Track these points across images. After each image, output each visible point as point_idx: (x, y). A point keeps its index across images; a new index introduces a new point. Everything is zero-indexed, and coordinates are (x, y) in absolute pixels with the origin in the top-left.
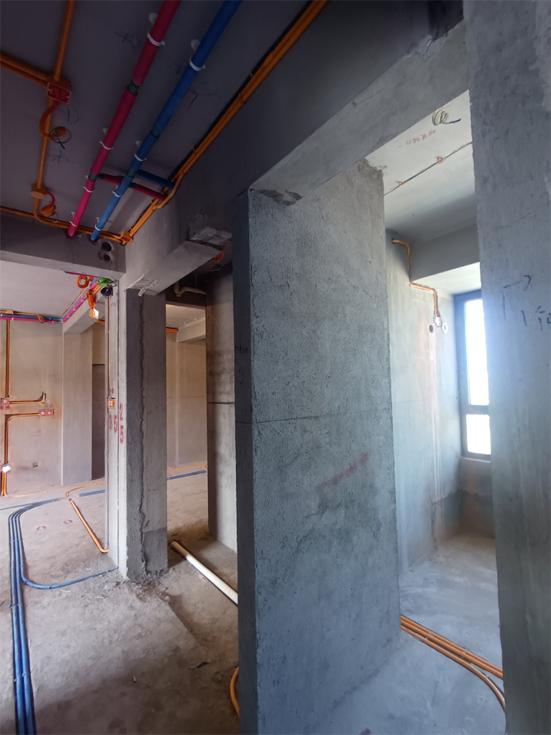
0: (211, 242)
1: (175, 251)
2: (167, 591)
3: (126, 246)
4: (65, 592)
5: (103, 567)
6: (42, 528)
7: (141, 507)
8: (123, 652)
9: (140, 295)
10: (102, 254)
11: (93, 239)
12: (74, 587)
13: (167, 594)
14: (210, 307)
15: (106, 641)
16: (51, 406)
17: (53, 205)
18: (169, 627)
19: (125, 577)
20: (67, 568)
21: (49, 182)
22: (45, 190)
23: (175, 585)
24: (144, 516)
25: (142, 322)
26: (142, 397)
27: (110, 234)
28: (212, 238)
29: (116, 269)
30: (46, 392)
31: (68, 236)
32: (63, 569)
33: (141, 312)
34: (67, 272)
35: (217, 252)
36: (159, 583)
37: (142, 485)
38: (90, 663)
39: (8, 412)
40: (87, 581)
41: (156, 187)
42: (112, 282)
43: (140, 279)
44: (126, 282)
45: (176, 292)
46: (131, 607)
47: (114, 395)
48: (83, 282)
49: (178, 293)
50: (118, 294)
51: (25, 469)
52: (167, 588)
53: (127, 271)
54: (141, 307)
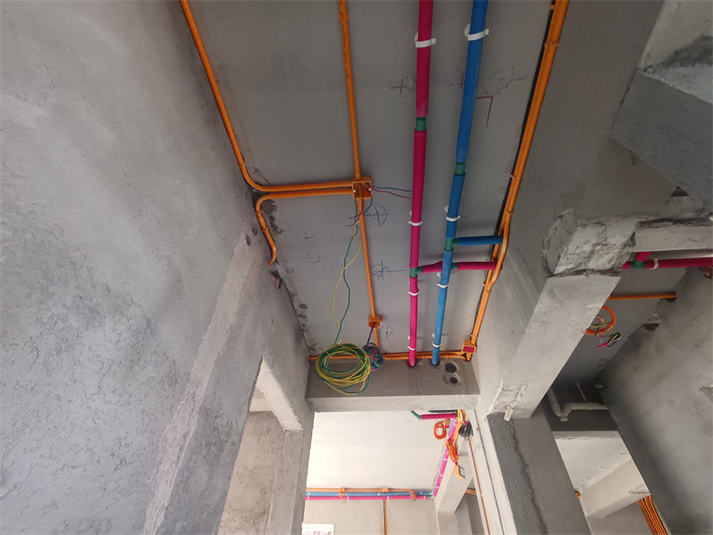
3: (473, 360)
9: (507, 419)
10: (448, 378)
11: (434, 363)
22: (379, 318)
27: (449, 352)
28: (592, 254)
29: (467, 392)
31: (409, 365)
34: (421, 418)
44: (484, 405)
45: (559, 414)
48: (440, 431)
49: (562, 415)
50: (479, 429)
53: (482, 390)
54: (515, 439)
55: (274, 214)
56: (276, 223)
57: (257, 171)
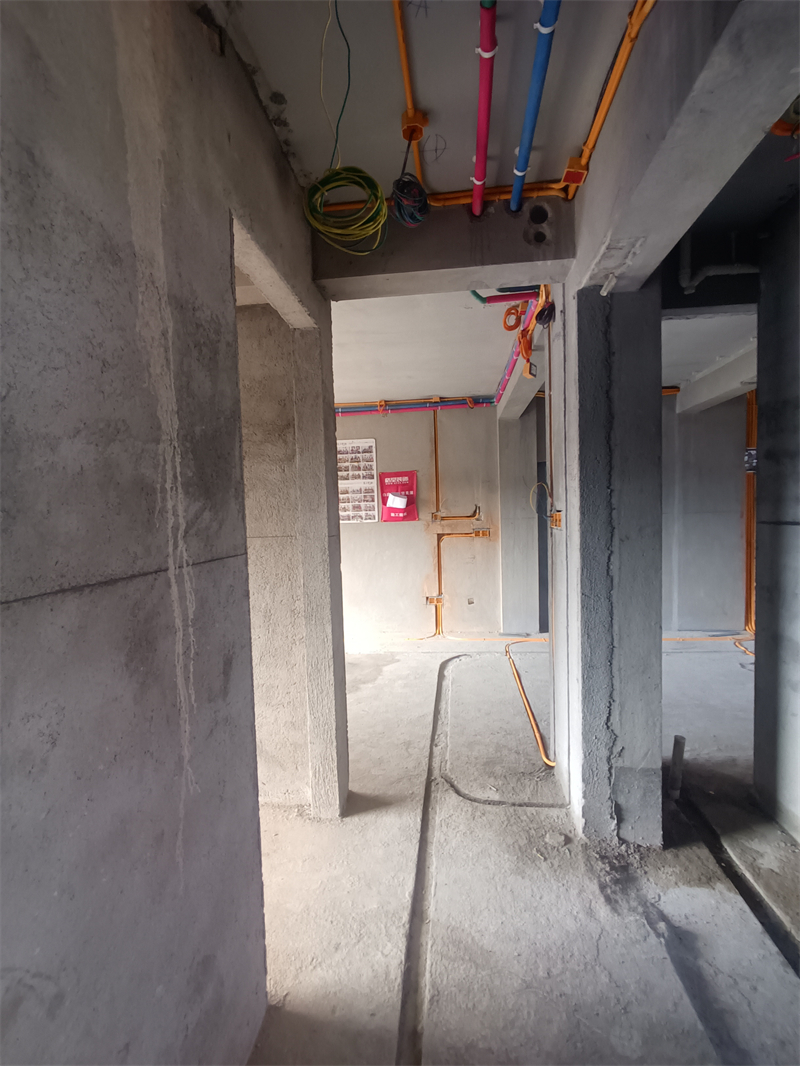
2: (660, 905)
3: (576, 200)
5: (546, 793)
7: (608, 719)
9: (604, 293)
10: (532, 232)
11: (513, 207)
13: (661, 916)
19: (581, 834)
24: (614, 738)
25: (610, 353)
26: (611, 508)
27: (541, 184)
29: (557, 256)
30: (480, 505)
31: (472, 215)
33: (606, 333)
39: (440, 532)
44: (575, 278)
48: (512, 320)
49: (688, 285)
54: (608, 320)
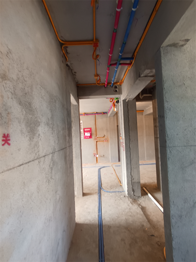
0: (149, 75)
1: (136, 82)
2: (140, 204)
3: (122, 85)
4: (111, 194)
5: (121, 190)
6: (105, 174)
7: (131, 173)
8: (126, 219)
9: (127, 101)
10: (115, 90)
11: (112, 86)
12: (113, 193)
13: (140, 205)
14: (154, 100)
15: (121, 213)
16: (107, 139)
17: (100, 79)
18: (141, 217)
19: (127, 195)
20: (111, 187)
21: (98, 73)
22: (97, 75)
23: (143, 202)
24: (132, 176)
25: (128, 110)
26: (129, 136)
27: (116, 83)
28: (149, 73)
29: (119, 94)
30: (105, 135)
31: (105, 87)
32: (110, 187)
33: (128, 107)
34: (106, 98)
35: (152, 78)
36: (138, 200)
37: (131, 166)
38: (116, 218)
39: (97, 141)
40: (116, 193)
41: (128, 62)
42: (119, 98)
43: (126, 95)
44: (122, 97)
45: (140, 97)
46: (129, 205)
47: (121, 135)
48: (111, 100)
49: (141, 97)
50: (121, 102)
51: (101, 156)
52: (140, 203)
53: (123, 94)
54: (128, 105)
55: (67, 49)
56: (68, 51)
57: (62, 37)
